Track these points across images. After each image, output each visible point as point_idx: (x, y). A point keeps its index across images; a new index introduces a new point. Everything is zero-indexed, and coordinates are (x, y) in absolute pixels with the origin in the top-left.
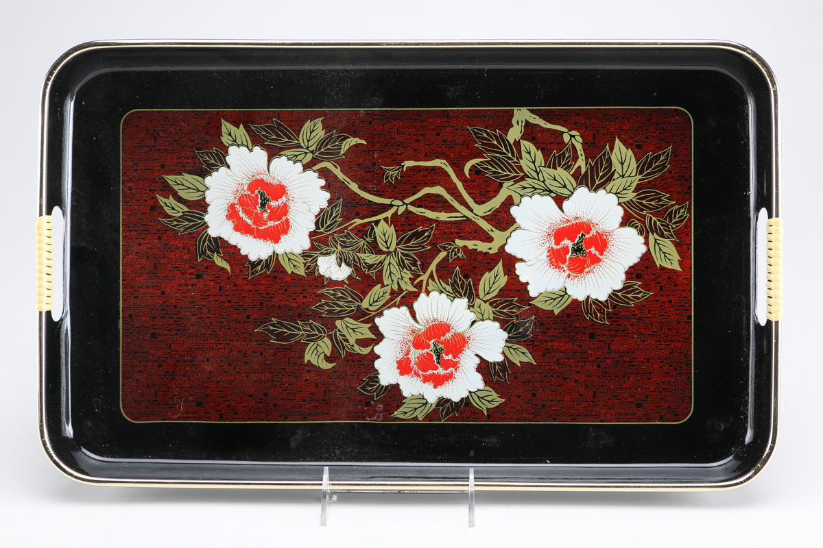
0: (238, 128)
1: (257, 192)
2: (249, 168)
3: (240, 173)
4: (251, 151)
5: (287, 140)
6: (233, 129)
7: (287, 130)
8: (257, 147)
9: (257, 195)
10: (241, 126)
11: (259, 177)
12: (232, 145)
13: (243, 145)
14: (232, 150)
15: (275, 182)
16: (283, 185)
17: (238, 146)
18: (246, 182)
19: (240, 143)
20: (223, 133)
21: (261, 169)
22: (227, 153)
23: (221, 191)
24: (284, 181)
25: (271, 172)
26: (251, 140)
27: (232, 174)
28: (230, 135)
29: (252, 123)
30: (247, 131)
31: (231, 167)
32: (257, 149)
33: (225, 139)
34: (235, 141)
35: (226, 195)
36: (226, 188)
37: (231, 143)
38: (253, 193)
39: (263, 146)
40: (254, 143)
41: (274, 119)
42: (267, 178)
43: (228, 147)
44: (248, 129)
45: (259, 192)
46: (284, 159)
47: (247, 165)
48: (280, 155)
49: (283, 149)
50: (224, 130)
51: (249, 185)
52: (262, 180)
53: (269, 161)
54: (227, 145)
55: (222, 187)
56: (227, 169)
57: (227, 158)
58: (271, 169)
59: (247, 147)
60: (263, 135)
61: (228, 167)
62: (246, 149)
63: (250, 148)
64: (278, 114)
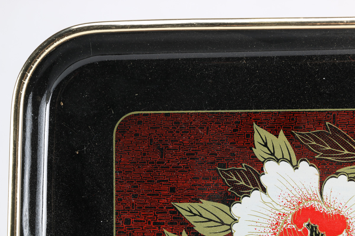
0: (277, 136)
1: (305, 225)
2: (293, 191)
3: (281, 198)
4: (296, 167)
5: (346, 152)
6: (270, 137)
7: (347, 138)
8: (303, 162)
9: (305, 230)
10: (281, 133)
11: (307, 204)
12: (269, 159)
13: (283, 159)
14: (269, 166)
15: (331, 211)
16: (343, 216)
17: (278, 161)
18: (290, 212)
19: (279, 156)
20: (256, 144)
21: (310, 192)
22: (262, 170)
23: (255, 224)
24: (344, 210)
25: (324, 197)
26: (295, 152)
27: (270, 201)
28: (266, 145)
29: (297, 129)
30: (289, 140)
31: (268, 190)
32: (304, 165)
33: (259, 152)
34: (273, 154)
35: (262, 229)
36: (261, 220)
37: (267, 156)
38: (300, 226)
39: (313, 161)
40: (300, 157)
41: (327, 123)
42: (318, 206)
43: (263, 163)
44: (290, 137)
45: (308, 225)
46: (343, 179)
47: (291, 188)
48: (337, 174)
49: (342, 165)
50: (257, 138)
51: (294, 216)
52: (312, 209)
53: (322, 183)
54: (262, 160)
55: (256, 219)
56: (263, 194)
57: (262, 178)
58: (324, 193)
59: (290, 162)
60: (313, 146)
61: (264, 190)
62: (288, 165)
63: (295, 163)
64: (334, 116)
